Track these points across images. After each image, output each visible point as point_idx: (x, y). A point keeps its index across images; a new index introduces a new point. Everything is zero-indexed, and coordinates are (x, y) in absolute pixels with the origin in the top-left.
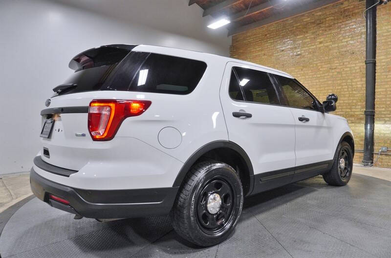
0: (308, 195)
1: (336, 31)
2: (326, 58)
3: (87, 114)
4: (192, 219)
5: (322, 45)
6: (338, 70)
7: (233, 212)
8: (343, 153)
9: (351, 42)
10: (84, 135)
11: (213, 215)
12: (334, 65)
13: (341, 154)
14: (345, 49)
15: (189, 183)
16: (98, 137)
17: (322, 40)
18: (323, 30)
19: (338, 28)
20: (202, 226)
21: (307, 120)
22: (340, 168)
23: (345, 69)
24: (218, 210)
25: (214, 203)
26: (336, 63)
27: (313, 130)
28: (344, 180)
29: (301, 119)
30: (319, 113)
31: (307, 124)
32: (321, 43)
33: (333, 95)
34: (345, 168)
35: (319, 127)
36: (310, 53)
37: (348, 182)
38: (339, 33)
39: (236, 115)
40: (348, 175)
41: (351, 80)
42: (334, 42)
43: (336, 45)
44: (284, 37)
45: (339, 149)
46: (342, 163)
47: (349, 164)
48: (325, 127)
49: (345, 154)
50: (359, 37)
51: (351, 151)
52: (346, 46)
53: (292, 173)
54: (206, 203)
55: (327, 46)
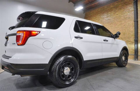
0: (109, 70)
1: (123, 10)
2: (119, 20)
3: (16, 36)
4: (57, 76)
5: (117, 15)
6: (124, 24)
7: (75, 75)
8: (124, 55)
9: (129, 14)
10: (15, 44)
11: (66, 75)
12: (122, 23)
13: (122, 55)
14: (126, 17)
15: (56, 62)
16: (19, 44)
17: (117, 13)
18: (118, 10)
19: (124, 9)
20: (62, 79)
21: (107, 41)
22: (122, 60)
23: (127, 24)
24: (68, 73)
25: (67, 71)
26: (123, 22)
27: (110, 45)
28: (124, 65)
29: (104, 40)
30: (113, 39)
31: (107, 42)
32: (117, 14)
33: (119, 32)
34: (125, 60)
35: (112, 44)
36: (113, 18)
37: (126, 65)
38: (124, 11)
39: (76, 37)
40: (126, 63)
41: (129, 28)
42: (122, 14)
43: (123, 15)
44: (103, 13)
45: (122, 53)
46: (123, 58)
47: (126, 59)
48: (115, 44)
49: (125, 55)
50: (131, 12)
51: (127, 54)
52: (126, 15)
53: (101, 61)
54: (64, 71)
55: (120, 16)
